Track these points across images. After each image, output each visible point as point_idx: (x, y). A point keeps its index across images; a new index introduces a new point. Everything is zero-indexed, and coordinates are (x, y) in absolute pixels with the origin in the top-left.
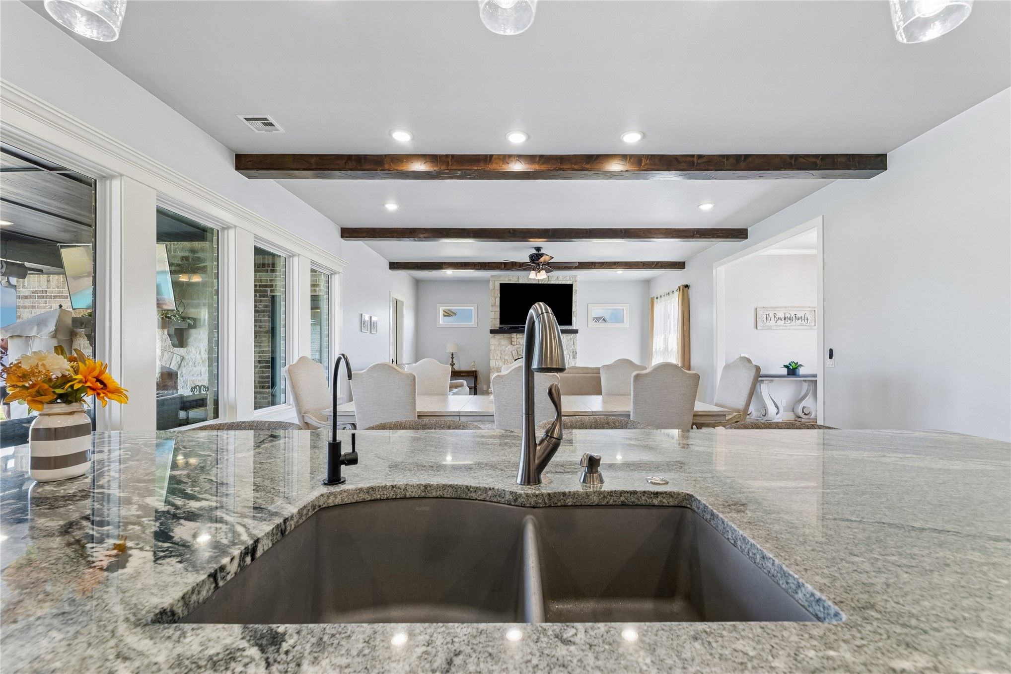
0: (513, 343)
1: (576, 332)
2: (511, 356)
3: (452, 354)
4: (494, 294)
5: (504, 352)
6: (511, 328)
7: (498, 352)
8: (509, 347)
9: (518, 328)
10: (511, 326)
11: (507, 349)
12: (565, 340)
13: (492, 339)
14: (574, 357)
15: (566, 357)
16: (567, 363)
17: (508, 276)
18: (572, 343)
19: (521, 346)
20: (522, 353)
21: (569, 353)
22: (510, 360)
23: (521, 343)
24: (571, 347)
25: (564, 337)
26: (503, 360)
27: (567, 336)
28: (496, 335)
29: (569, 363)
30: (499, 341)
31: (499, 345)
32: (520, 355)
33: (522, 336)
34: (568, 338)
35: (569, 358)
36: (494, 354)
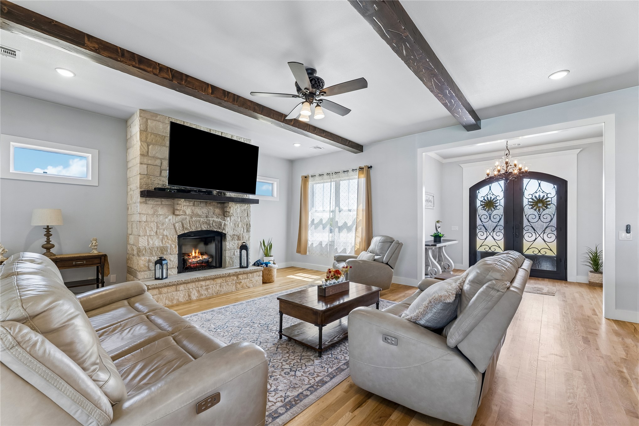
0: (177, 212)
1: (257, 202)
2: (173, 231)
3: (48, 229)
4: (147, 138)
5: (163, 224)
6: (179, 191)
7: (153, 225)
8: (170, 217)
9: (189, 191)
10: (182, 187)
11: (167, 220)
12: (239, 210)
13: (144, 205)
14: (248, 231)
15: (240, 230)
16: (242, 237)
17: (169, 118)
18: (246, 215)
19: (187, 217)
20: (189, 226)
21: (243, 226)
22: (171, 236)
23: (188, 213)
24: (245, 219)
25: (238, 208)
26: (161, 236)
27: (241, 206)
28: (149, 200)
29: (243, 237)
30: (155, 208)
31: (154, 214)
32: (186, 229)
33: (188, 204)
34: (242, 209)
35: (243, 231)
36: (147, 228)
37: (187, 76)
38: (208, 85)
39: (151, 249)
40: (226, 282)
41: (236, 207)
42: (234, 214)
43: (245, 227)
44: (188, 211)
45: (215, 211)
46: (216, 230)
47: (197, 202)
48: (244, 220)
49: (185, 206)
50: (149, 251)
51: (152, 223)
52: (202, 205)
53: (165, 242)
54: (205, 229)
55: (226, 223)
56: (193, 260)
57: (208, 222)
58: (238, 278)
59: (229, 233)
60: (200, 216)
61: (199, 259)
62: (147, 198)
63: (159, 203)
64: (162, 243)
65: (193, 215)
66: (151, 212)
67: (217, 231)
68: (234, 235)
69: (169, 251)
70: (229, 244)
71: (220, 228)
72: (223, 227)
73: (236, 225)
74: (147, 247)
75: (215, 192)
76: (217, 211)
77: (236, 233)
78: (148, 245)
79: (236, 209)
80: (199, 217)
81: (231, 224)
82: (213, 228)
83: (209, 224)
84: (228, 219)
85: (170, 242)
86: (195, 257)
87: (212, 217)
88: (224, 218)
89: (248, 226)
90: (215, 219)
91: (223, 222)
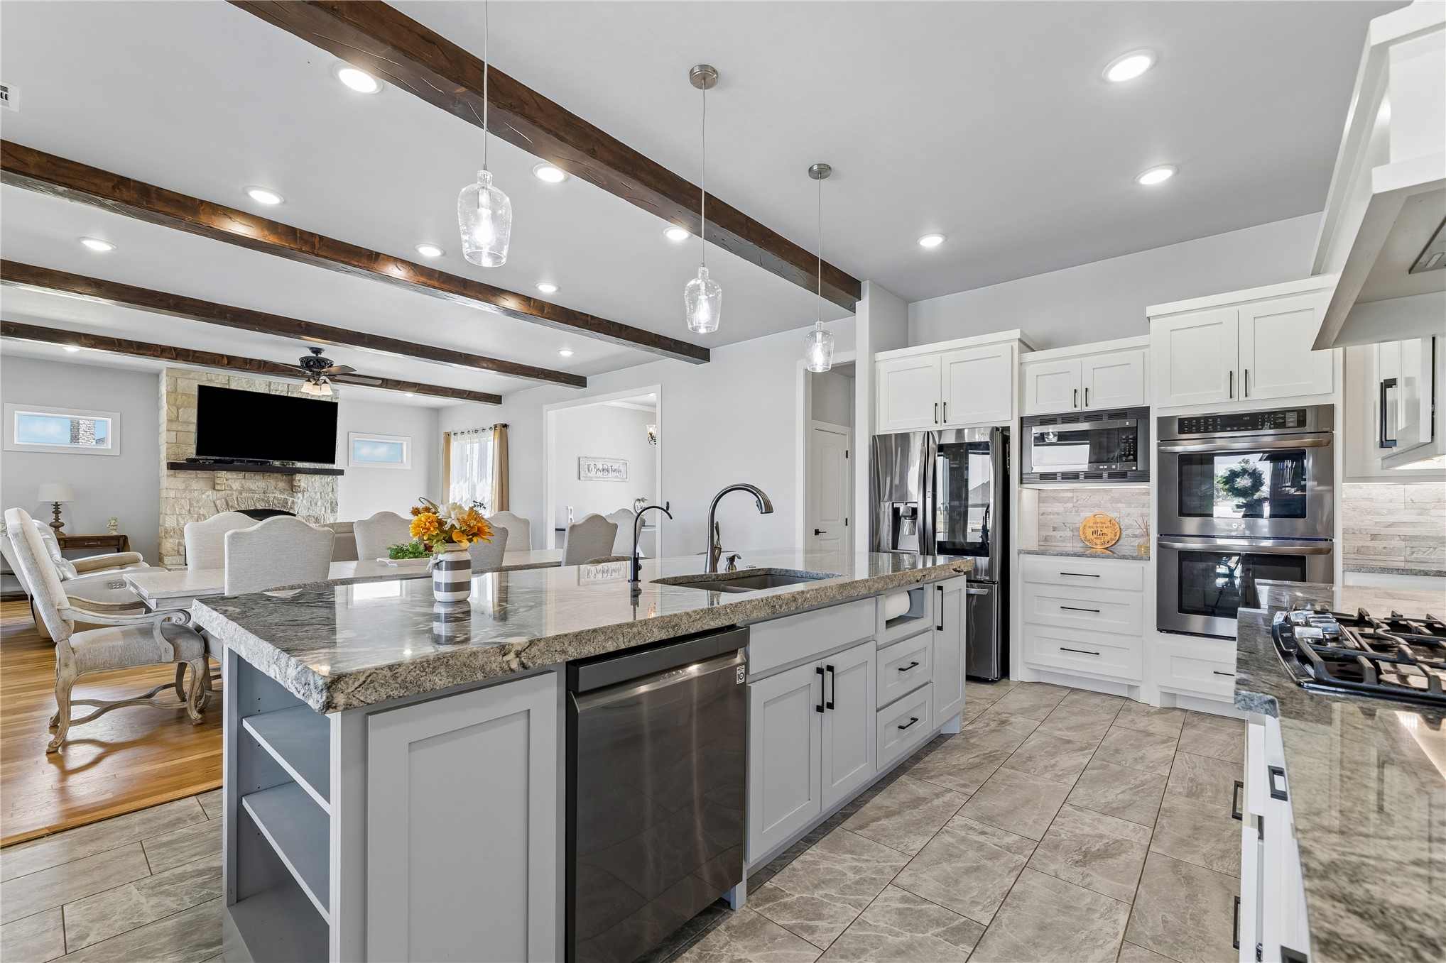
0: (218, 487)
1: (341, 472)
2: (213, 509)
3: (57, 505)
4: (176, 400)
5: (198, 501)
6: (216, 461)
7: (185, 502)
8: (209, 493)
9: (233, 462)
10: (217, 458)
11: (204, 496)
12: (317, 484)
13: (171, 479)
14: (334, 510)
15: (320, 510)
16: (322, 518)
17: (207, 373)
18: (330, 489)
19: (234, 493)
20: (236, 503)
21: (325, 504)
23: (234, 488)
24: (328, 496)
25: (315, 480)
27: (321, 479)
28: (180, 473)
29: (324, 519)
30: (187, 482)
31: (186, 489)
32: (233, 507)
33: (235, 476)
34: (323, 481)
35: (325, 512)
36: (176, 505)
37: (195, 352)
38: (222, 356)
41: (313, 480)
42: (309, 489)
43: (329, 505)
44: (236, 485)
45: (277, 485)
46: (278, 509)
47: (249, 475)
48: (326, 496)
49: (231, 479)
50: (179, 532)
51: (183, 500)
52: (257, 478)
54: (261, 508)
55: (296, 500)
57: (266, 499)
59: (301, 514)
60: (254, 492)
63: (193, 476)
65: (243, 490)
66: (181, 486)
67: (280, 510)
68: (309, 516)
71: (285, 507)
72: (291, 505)
73: (313, 503)
74: (177, 528)
75: (277, 463)
76: (281, 485)
77: (312, 513)
78: (178, 525)
79: (312, 482)
81: (305, 501)
82: (274, 506)
83: (268, 502)
84: (300, 495)
87: (273, 493)
88: (293, 494)
90: (278, 495)
91: (291, 499)
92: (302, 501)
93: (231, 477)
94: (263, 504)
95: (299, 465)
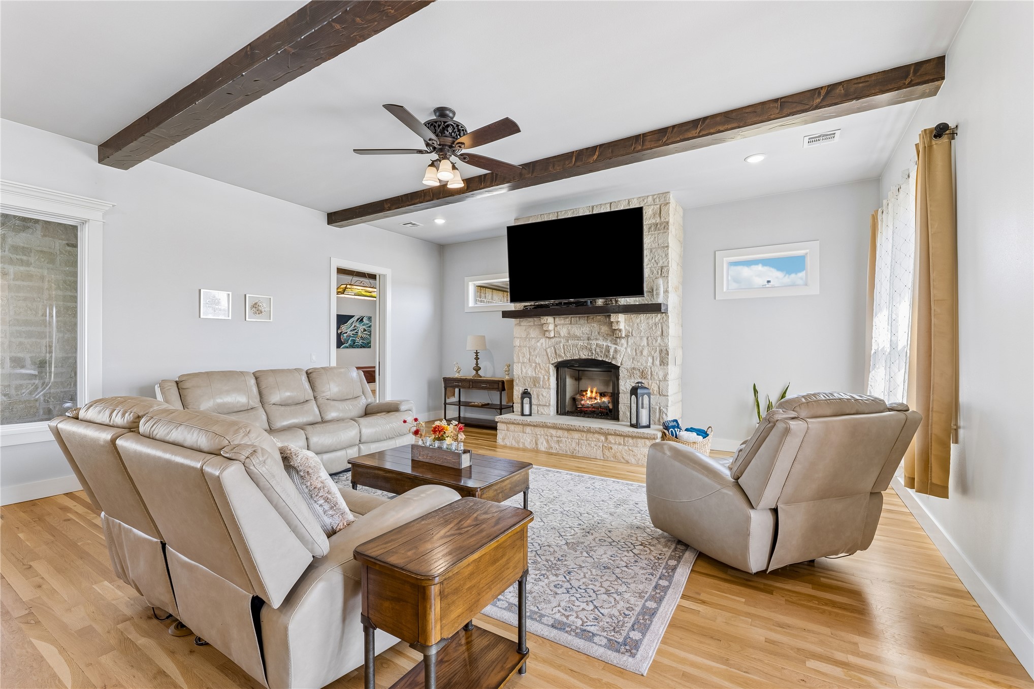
0: (547, 334)
2: (546, 357)
3: (477, 353)
5: (535, 350)
8: (543, 340)
11: (539, 344)
12: (643, 326)
14: (664, 362)
15: (646, 361)
16: (649, 373)
18: (659, 333)
19: (562, 340)
20: (563, 352)
21: (653, 353)
22: (544, 365)
23: (562, 335)
24: (656, 341)
25: (641, 321)
26: (534, 364)
27: (648, 319)
28: (522, 321)
29: (651, 374)
30: (528, 330)
31: (526, 338)
32: (560, 356)
33: (562, 322)
34: (651, 322)
35: (653, 364)
36: (520, 354)
39: (524, 378)
40: (587, 440)
41: (638, 321)
42: (633, 333)
43: (657, 355)
44: (564, 331)
45: (600, 329)
46: (601, 359)
47: (575, 319)
48: (654, 342)
49: (560, 324)
50: (522, 380)
51: (524, 349)
52: (582, 321)
53: (538, 371)
54: (584, 357)
55: (618, 348)
56: (588, 402)
57: (589, 347)
58: (606, 439)
59: (625, 366)
60: (579, 338)
61: (596, 401)
62: (521, 319)
63: (532, 324)
64: (535, 373)
65: (571, 336)
66: (524, 335)
67: (603, 360)
68: (634, 368)
69: (541, 383)
70: (625, 383)
71: (607, 356)
72: (613, 355)
73: (638, 351)
74: (521, 376)
75: (600, 302)
76: (604, 329)
77: (638, 365)
78: (522, 373)
79: (638, 324)
80: (578, 340)
81: (629, 350)
82: (597, 356)
83: (591, 350)
84: (623, 341)
85: (543, 372)
86: (591, 398)
87: (596, 339)
88: (616, 341)
89: (663, 355)
90: (600, 342)
91: (613, 347)
92: (626, 349)
93: (559, 322)
94: (586, 353)
95: (623, 301)
